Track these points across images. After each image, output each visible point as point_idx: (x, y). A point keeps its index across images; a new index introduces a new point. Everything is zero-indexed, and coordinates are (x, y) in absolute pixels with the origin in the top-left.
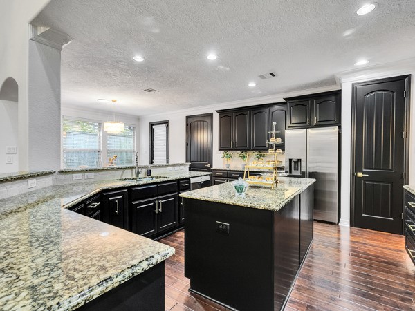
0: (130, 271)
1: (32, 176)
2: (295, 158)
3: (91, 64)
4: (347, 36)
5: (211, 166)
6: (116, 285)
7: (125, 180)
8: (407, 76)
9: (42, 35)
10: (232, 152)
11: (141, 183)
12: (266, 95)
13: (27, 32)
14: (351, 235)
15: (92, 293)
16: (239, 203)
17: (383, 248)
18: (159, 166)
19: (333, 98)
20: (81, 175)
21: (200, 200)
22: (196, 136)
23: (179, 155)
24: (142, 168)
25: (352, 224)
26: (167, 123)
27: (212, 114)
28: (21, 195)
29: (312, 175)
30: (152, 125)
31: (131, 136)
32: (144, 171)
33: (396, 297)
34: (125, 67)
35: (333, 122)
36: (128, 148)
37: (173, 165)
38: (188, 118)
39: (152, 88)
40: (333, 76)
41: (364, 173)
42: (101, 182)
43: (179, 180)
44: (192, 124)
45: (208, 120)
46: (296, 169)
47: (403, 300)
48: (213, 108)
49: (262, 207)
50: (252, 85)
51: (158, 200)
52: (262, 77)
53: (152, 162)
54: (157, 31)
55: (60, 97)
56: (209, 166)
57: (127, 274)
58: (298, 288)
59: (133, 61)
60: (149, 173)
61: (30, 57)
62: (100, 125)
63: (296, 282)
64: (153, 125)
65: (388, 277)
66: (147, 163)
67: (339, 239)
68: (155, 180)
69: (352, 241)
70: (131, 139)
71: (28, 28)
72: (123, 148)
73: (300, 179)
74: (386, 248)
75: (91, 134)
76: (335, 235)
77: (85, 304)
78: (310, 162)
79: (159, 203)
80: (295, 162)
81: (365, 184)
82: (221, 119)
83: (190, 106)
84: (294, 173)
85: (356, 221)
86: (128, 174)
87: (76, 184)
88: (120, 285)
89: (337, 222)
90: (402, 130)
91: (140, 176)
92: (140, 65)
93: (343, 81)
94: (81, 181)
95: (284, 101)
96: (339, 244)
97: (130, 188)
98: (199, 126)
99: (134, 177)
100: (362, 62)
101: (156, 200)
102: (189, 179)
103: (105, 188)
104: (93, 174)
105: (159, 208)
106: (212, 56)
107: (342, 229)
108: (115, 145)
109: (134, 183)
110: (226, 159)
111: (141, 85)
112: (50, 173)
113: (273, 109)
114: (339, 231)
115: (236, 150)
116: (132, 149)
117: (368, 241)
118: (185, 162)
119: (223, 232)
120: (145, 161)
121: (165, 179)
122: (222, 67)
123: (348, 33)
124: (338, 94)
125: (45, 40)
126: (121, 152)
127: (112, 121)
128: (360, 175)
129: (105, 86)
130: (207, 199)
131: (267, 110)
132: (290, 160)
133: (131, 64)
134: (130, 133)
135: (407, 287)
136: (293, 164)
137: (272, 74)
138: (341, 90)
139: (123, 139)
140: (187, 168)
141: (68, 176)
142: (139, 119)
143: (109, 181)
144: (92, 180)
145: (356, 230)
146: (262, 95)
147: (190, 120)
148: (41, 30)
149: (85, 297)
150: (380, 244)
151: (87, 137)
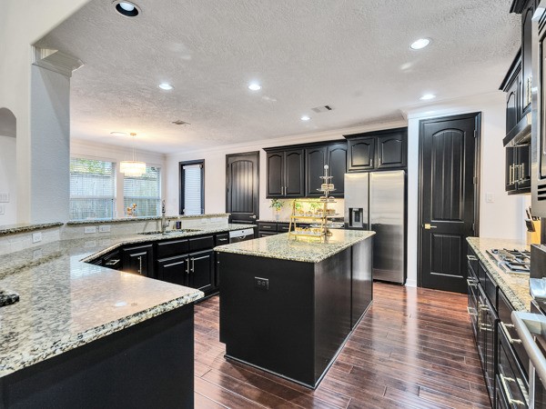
0: (162, 307)
1: (38, 229)
2: (356, 208)
3: (105, 92)
4: (406, 69)
5: (258, 218)
6: (150, 317)
7: (149, 233)
8: (477, 114)
9: (47, 59)
10: (283, 200)
11: (168, 237)
12: (324, 130)
13: (29, 55)
14: (418, 297)
15: (130, 321)
16: (278, 256)
17: (448, 309)
18: (192, 217)
19: (399, 136)
20: (94, 227)
21: (236, 254)
22: (238, 179)
23: (217, 204)
24: (170, 219)
25: (419, 285)
26: (201, 163)
27: (259, 152)
28: (26, 250)
29: (375, 227)
30: (182, 165)
31: (154, 179)
32: (173, 223)
33: (448, 355)
34: (149, 96)
35: (399, 165)
36: (150, 195)
37: (209, 216)
38: (228, 156)
39: (182, 120)
40: (398, 110)
41: (432, 224)
42: (119, 237)
43: (215, 234)
44: (234, 164)
45: (254, 160)
46: (357, 220)
47: (454, 358)
48: (259, 146)
49: (302, 259)
50: (305, 118)
51: (190, 257)
52: (317, 110)
53: (182, 213)
54: (188, 58)
55: (69, 133)
56: (254, 217)
57: (160, 310)
58: (348, 351)
59: (159, 89)
60: (179, 225)
61: (32, 85)
62: (114, 164)
63: (345, 344)
64: (184, 165)
65: (445, 337)
66: (176, 213)
67: (405, 301)
68: (186, 234)
69: (419, 303)
70: (155, 183)
71: (31, 50)
72: (145, 195)
73: (361, 232)
74: (451, 309)
75: (102, 176)
76: (400, 297)
77: (124, 329)
78: (373, 213)
79: (191, 262)
80: (356, 212)
81: (433, 236)
82: (269, 158)
83: (231, 142)
84: (355, 225)
85: (424, 281)
86: (152, 227)
87: (90, 239)
88: (153, 318)
89: (402, 282)
90: (473, 176)
91: (167, 229)
92: (167, 94)
93: (409, 116)
94: (95, 235)
95: (344, 138)
96: (405, 307)
97: (155, 242)
98: (242, 167)
99: (160, 230)
100: (428, 97)
101: (186, 258)
102: (228, 232)
103: (125, 243)
104: (109, 226)
105: (191, 267)
106: (254, 86)
107: (408, 290)
108: (133, 191)
109: (160, 237)
110: (275, 208)
111: (168, 116)
112: (58, 225)
113: (332, 147)
114: (405, 292)
115: (287, 197)
116: (157, 196)
117: (433, 302)
118: (224, 212)
119: (262, 288)
120: (173, 210)
121: (198, 233)
122: (268, 98)
123: (406, 66)
124: (404, 131)
125: (51, 64)
126: (141, 200)
127: (130, 160)
128: (428, 226)
129: (122, 117)
130: (244, 252)
131: (325, 148)
132: (351, 210)
133: (157, 92)
134: (154, 175)
135: (462, 346)
136: (353, 214)
137: (327, 107)
138: (407, 128)
139: (144, 183)
140: (227, 219)
141: (79, 229)
142: (165, 157)
143: (129, 235)
144: (108, 234)
145: (423, 290)
146: (319, 131)
147: (231, 159)
148: (46, 53)
149: (124, 323)
150: (446, 305)
151: (95, 180)
